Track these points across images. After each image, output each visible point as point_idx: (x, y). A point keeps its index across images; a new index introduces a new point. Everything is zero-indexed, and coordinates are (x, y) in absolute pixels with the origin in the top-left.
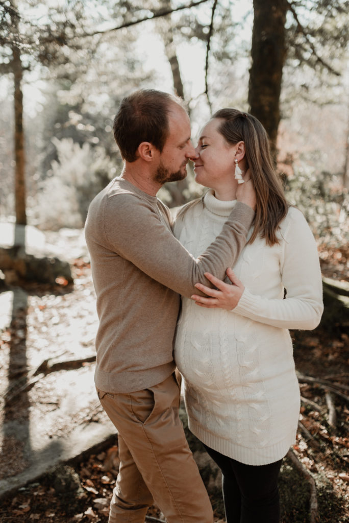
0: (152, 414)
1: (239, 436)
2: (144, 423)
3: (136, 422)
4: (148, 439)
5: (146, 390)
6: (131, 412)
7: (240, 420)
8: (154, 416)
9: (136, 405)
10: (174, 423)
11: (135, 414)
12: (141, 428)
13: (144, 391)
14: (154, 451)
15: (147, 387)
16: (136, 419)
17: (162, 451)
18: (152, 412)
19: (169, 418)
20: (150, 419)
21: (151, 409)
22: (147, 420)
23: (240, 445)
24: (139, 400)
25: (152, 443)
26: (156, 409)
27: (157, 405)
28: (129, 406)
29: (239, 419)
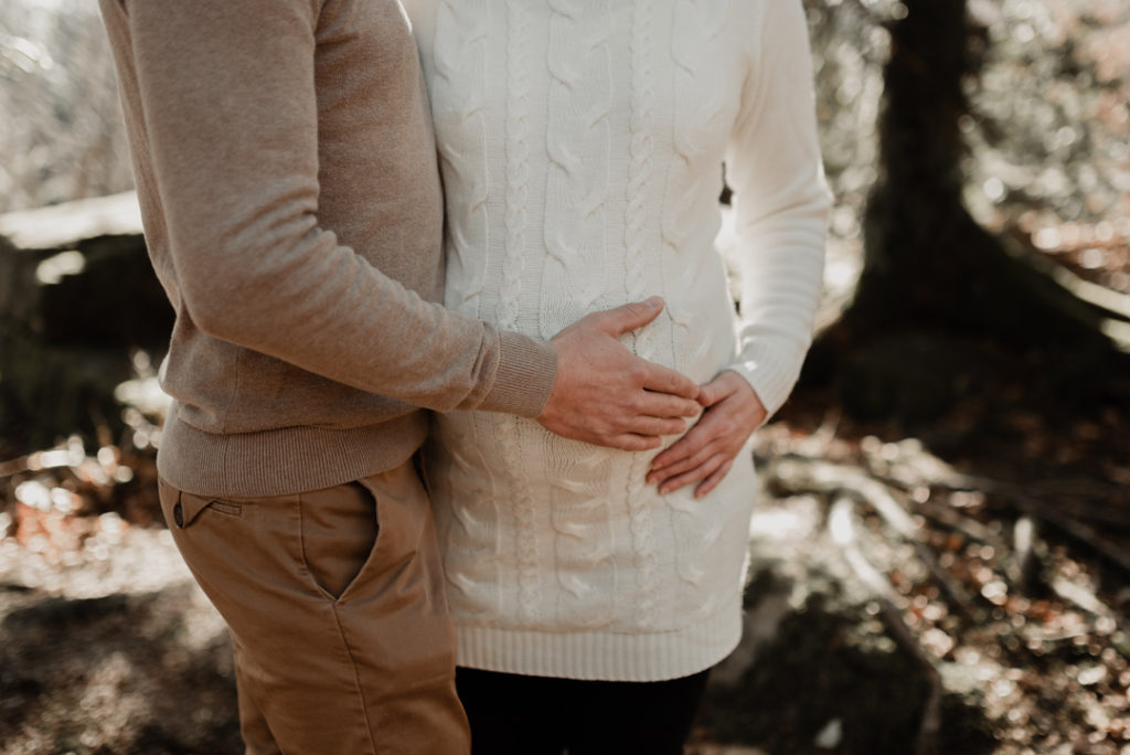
0: (369, 569)
1: (646, 604)
2: (341, 599)
3: (314, 593)
4: (350, 647)
5: (356, 484)
6: (298, 560)
7: (650, 556)
8: (374, 575)
9: (317, 536)
10: (429, 605)
11: (312, 568)
12: (326, 613)
13: (345, 488)
14: (360, 686)
15: (357, 478)
16: (315, 585)
17: (389, 687)
18: (366, 565)
19: (415, 588)
20: (359, 585)
21: (362, 554)
22: (349, 588)
23: (647, 632)
24: (326, 518)
25: (360, 662)
26: (381, 551)
27: (384, 537)
28: (294, 539)
29: (644, 553)
